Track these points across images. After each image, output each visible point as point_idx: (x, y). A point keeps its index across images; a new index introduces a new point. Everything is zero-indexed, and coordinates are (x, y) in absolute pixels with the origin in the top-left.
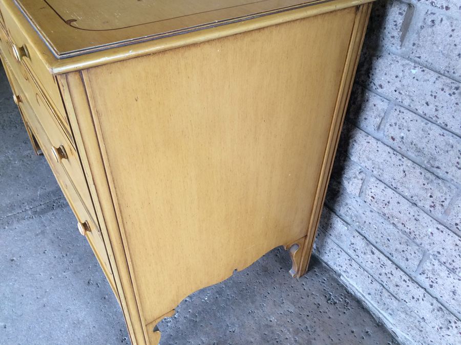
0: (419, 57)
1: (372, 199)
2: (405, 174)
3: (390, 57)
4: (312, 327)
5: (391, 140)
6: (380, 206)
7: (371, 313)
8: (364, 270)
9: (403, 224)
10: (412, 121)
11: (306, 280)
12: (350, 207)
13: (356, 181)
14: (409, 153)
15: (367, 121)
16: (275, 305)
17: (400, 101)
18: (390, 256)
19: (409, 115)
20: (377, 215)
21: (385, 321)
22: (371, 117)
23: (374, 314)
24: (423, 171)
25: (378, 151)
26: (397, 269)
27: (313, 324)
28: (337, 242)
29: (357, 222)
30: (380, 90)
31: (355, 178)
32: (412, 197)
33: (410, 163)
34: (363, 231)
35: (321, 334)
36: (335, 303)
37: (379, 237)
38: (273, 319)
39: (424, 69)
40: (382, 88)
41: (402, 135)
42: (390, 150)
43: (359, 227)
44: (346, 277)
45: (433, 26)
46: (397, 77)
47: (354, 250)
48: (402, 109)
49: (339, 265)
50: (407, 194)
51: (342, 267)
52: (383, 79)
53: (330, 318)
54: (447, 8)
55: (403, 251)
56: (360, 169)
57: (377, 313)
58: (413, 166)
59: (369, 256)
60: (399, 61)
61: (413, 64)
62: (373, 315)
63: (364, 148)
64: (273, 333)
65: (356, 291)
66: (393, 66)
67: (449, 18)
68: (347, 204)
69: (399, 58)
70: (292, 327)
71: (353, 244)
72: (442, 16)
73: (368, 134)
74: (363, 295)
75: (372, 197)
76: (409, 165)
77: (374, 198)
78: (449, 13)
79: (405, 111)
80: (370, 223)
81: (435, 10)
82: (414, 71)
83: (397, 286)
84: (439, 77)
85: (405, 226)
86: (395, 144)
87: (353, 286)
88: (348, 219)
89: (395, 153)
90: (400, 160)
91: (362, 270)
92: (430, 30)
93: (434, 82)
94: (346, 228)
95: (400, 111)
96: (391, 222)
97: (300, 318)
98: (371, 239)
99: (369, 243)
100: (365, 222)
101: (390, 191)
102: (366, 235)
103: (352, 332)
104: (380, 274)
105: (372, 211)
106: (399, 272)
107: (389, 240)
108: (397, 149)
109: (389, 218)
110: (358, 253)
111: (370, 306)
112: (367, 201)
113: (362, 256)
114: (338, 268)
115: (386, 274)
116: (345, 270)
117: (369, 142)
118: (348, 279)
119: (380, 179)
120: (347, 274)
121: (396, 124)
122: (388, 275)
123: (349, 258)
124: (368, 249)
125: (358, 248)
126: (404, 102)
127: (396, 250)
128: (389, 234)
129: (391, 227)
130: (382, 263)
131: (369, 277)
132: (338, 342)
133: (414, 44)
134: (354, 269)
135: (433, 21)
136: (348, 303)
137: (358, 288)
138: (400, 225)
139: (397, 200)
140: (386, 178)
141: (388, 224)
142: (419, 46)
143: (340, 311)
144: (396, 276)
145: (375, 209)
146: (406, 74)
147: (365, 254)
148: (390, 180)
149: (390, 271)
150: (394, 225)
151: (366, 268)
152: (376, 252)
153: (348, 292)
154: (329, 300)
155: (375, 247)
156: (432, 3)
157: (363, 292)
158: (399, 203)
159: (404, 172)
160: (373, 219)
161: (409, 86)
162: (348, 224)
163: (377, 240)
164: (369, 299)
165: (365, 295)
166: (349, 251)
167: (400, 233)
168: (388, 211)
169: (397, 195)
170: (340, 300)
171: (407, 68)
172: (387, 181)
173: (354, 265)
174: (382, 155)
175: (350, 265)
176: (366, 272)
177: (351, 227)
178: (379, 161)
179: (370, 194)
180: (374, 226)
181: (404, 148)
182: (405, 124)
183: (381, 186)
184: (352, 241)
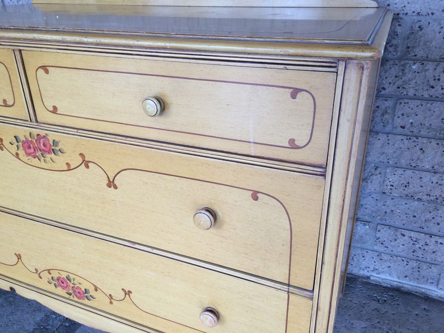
0: (416, 55)
1: (391, 187)
2: (423, 151)
3: (388, 64)
4: (390, 329)
7: (413, 293)
8: (397, 256)
9: (427, 195)
10: (417, 106)
11: (349, 295)
12: (366, 206)
13: (375, 177)
14: (422, 133)
16: (349, 329)
17: (405, 93)
18: (421, 230)
19: (414, 103)
20: (399, 199)
21: (428, 292)
22: (378, 117)
23: (416, 292)
24: (438, 142)
25: (388, 143)
26: (431, 237)
27: (389, 326)
28: (359, 245)
29: (377, 216)
30: (383, 92)
31: (372, 175)
32: (433, 167)
33: (425, 141)
34: (388, 221)
36: (385, 301)
37: (405, 218)
39: (423, 62)
40: (385, 90)
41: (411, 121)
42: (402, 137)
43: (382, 219)
44: (376, 275)
45: (422, 29)
46: (396, 77)
47: (382, 244)
48: (406, 101)
49: (366, 268)
50: (427, 167)
51: (369, 268)
52: (384, 82)
53: (393, 314)
54: (433, 14)
55: (433, 218)
56: (375, 166)
57: (418, 290)
58: (429, 141)
59: (401, 240)
60: (398, 64)
61: (412, 62)
62: (415, 294)
63: (376, 146)
65: (392, 282)
66: (392, 69)
67: (435, 20)
68: (362, 205)
69: (397, 62)
71: (379, 238)
72: (429, 21)
73: (377, 133)
74: (398, 282)
76: (425, 142)
78: (434, 16)
79: (409, 101)
80: (392, 211)
81: (420, 18)
82: (414, 67)
83: (434, 252)
84: (439, 64)
85: (430, 196)
86: (406, 131)
87: (386, 279)
88: (367, 218)
89: (409, 137)
90: (414, 141)
91: (395, 258)
92: (420, 33)
93: (435, 69)
94: (367, 227)
95: (405, 103)
96: (416, 198)
97: (375, 328)
98: (397, 224)
99: (397, 228)
100: (386, 212)
101: (409, 172)
102: (392, 223)
103: (417, 315)
104: (413, 252)
105: (393, 199)
106: (434, 239)
107: (415, 216)
108: (409, 133)
109: (412, 196)
110: (386, 244)
111: (409, 287)
112: (387, 191)
113: (392, 244)
114: (366, 271)
115: (420, 248)
116: (372, 269)
117: (379, 139)
118: (378, 276)
119: (396, 166)
120: (377, 271)
121: (403, 115)
122: (422, 248)
123: (378, 253)
124: (398, 234)
125: (385, 239)
126: (409, 94)
127: (426, 221)
128: (414, 211)
129: (416, 203)
130: (414, 240)
131: (403, 260)
132: (416, 328)
133: (408, 47)
134: (386, 261)
135: (419, 27)
136: (393, 296)
137: (392, 279)
138: (425, 198)
139: (419, 176)
140: (403, 162)
141: (412, 202)
142: (414, 47)
143: (394, 305)
144: (431, 244)
145: (396, 195)
146: (407, 71)
147: (396, 240)
148: (408, 162)
149: (423, 243)
150: (419, 200)
151: (398, 254)
152: (407, 233)
153: (384, 287)
154: (379, 301)
155: (404, 229)
156: (418, 13)
157: (399, 278)
158: (421, 178)
159: (422, 149)
160: (395, 206)
161: (409, 80)
162: (369, 222)
163: (403, 222)
164: (406, 282)
165: (401, 281)
166: (375, 248)
167: (426, 204)
168: (410, 190)
169: (417, 172)
170: (386, 297)
171: (407, 67)
172: (404, 165)
173: (385, 257)
174: (394, 145)
175: (380, 259)
176: (399, 258)
177: (373, 223)
178: (391, 151)
179: (389, 184)
180: (397, 211)
181: (415, 130)
182: (412, 111)
183: (400, 171)
184: (378, 236)
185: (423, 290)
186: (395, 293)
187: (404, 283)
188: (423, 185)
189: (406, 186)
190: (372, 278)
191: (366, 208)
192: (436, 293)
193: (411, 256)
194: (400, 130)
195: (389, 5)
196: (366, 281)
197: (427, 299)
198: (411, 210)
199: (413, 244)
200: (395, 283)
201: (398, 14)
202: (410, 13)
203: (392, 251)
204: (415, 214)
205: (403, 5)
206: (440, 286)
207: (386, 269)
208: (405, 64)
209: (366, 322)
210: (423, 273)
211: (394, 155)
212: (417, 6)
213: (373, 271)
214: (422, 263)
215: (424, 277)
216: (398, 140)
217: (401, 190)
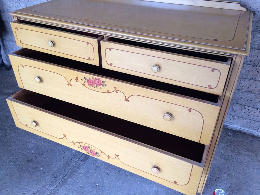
1: (242, 87)
4: (235, 147)
7: (246, 133)
8: (241, 117)
9: (258, 91)
10: (258, 53)
14: (259, 64)
18: (253, 106)
20: (245, 93)
21: (253, 133)
23: (248, 133)
25: (243, 68)
26: (257, 109)
29: (234, 100)
35: (239, 148)
36: (234, 136)
37: (247, 101)
38: (221, 151)
41: (255, 59)
43: (236, 101)
44: (231, 125)
47: (235, 112)
48: (253, 50)
53: (237, 141)
57: (249, 132)
59: (244, 110)
61: (259, 33)
64: (226, 156)
70: (230, 151)
71: (234, 109)
77: (243, 87)
79: (255, 50)
80: (241, 98)
82: (259, 36)
83: (258, 116)
86: (252, 63)
87: (235, 127)
89: (253, 66)
90: (255, 68)
97: (229, 146)
98: (243, 103)
99: (243, 105)
100: (238, 98)
101: (251, 81)
102: (240, 103)
103: (247, 142)
104: (249, 116)
105: (242, 92)
106: (259, 111)
107: (251, 100)
108: (253, 64)
109: (251, 92)
110: (237, 112)
111: (245, 131)
112: (240, 89)
113: (240, 112)
114: (226, 123)
115: (252, 114)
116: (229, 122)
118: (232, 125)
119: (246, 78)
120: (231, 123)
121: (251, 56)
122: (253, 114)
123: (232, 116)
124: (243, 108)
125: (236, 110)
126: (255, 47)
127: (256, 103)
128: (251, 98)
129: (253, 94)
130: (250, 110)
131: (244, 119)
132: (246, 148)
133: (257, 27)
134: (236, 119)
136: (237, 134)
137: (238, 127)
138: (257, 93)
139: (255, 83)
140: (249, 77)
141: (251, 94)
143: (238, 138)
144: (257, 113)
145: (244, 91)
146: (255, 37)
147: (241, 110)
148: (251, 77)
149: (254, 112)
150: (254, 93)
151: (242, 116)
152: (247, 107)
153: (233, 130)
154: (231, 136)
155: (246, 106)
157: (241, 127)
158: (256, 84)
159: (258, 72)
160: (243, 95)
161: (256, 41)
163: (246, 103)
164: (244, 129)
165: (242, 128)
166: (232, 113)
167: (257, 95)
168: (251, 89)
169: (255, 81)
170: (234, 134)
172: (249, 78)
173: (236, 118)
174: (246, 69)
175: (233, 118)
176: (242, 118)
178: (244, 72)
179: (241, 86)
180: (244, 98)
181: (256, 63)
182: (255, 54)
183: (247, 80)
184: (233, 108)
185: (251, 132)
186: (239, 133)
187: (242, 129)
188: (257, 87)
189: (249, 87)
190: (228, 126)
192: (257, 134)
193: (247, 117)
194: (249, 62)
195: (251, 7)
196: (226, 127)
197: (253, 136)
199: (249, 112)
200: (239, 129)
201: (255, 11)
203: (239, 115)
204: (252, 99)
205: (257, 8)
206: (259, 131)
207: (235, 123)
208: (255, 34)
209: (225, 144)
210: (252, 125)
211: (245, 73)
213: (229, 123)
214: (252, 121)
215: (252, 127)
216: (248, 67)
217: (247, 89)
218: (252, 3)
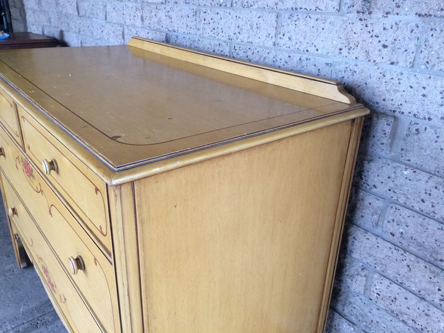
0: (409, 160)
1: (378, 296)
2: (410, 269)
3: (380, 161)
5: (391, 236)
6: (387, 303)
9: (413, 320)
10: (409, 217)
12: (354, 306)
13: (359, 278)
14: (411, 248)
15: (365, 218)
17: (396, 199)
19: (406, 212)
20: (385, 312)
22: (368, 214)
24: (428, 265)
25: (378, 247)
29: (363, 322)
30: (374, 190)
31: (358, 275)
32: (419, 292)
33: (413, 258)
34: (371, 332)
39: (415, 170)
40: (376, 188)
41: (401, 230)
42: (390, 245)
43: (366, 327)
45: (418, 133)
46: (389, 178)
48: (398, 207)
50: (414, 289)
52: (376, 180)
54: (430, 119)
56: (362, 266)
58: (417, 260)
60: (390, 164)
61: (404, 166)
63: (364, 245)
66: (384, 168)
67: (432, 127)
68: (350, 303)
69: (389, 162)
72: (426, 126)
73: (367, 231)
75: (377, 294)
76: (412, 259)
77: (379, 295)
78: (431, 122)
79: (401, 208)
80: (378, 322)
81: (418, 121)
82: (406, 173)
84: (431, 177)
85: (415, 323)
86: (395, 240)
88: (353, 319)
89: (396, 248)
90: (402, 254)
92: (416, 137)
93: (427, 182)
94: (352, 329)
95: (396, 209)
96: (401, 319)
100: (372, 321)
101: (396, 287)
105: (378, 309)
108: (398, 244)
109: (397, 315)
112: (372, 298)
117: (368, 239)
119: (383, 275)
121: (393, 221)
126: (399, 200)
129: (401, 324)
133: (402, 150)
135: (417, 130)
138: (410, 322)
139: (405, 295)
140: (390, 273)
141: (397, 322)
142: (407, 151)
145: (382, 306)
146: (398, 174)
148: (395, 275)
150: (404, 322)
156: (415, 115)
158: (407, 298)
159: (409, 266)
160: (380, 318)
161: (401, 185)
162: (355, 325)
167: (412, 330)
168: (396, 307)
169: (403, 290)
171: (399, 170)
172: (391, 276)
174: (382, 250)
177: (358, 327)
178: (380, 256)
179: (375, 291)
180: (383, 324)
181: (404, 243)
182: (403, 220)
183: (386, 282)
188: (410, 307)
189: (393, 301)
191: (354, 308)
194: (389, 236)
195: (384, 100)
198: (396, 330)
201: (394, 111)
202: (406, 113)
205: (399, 103)
208: (397, 166)
211: (383, 262)
212: (415, 107)
216: (386, 247)
218: (388, 91)
